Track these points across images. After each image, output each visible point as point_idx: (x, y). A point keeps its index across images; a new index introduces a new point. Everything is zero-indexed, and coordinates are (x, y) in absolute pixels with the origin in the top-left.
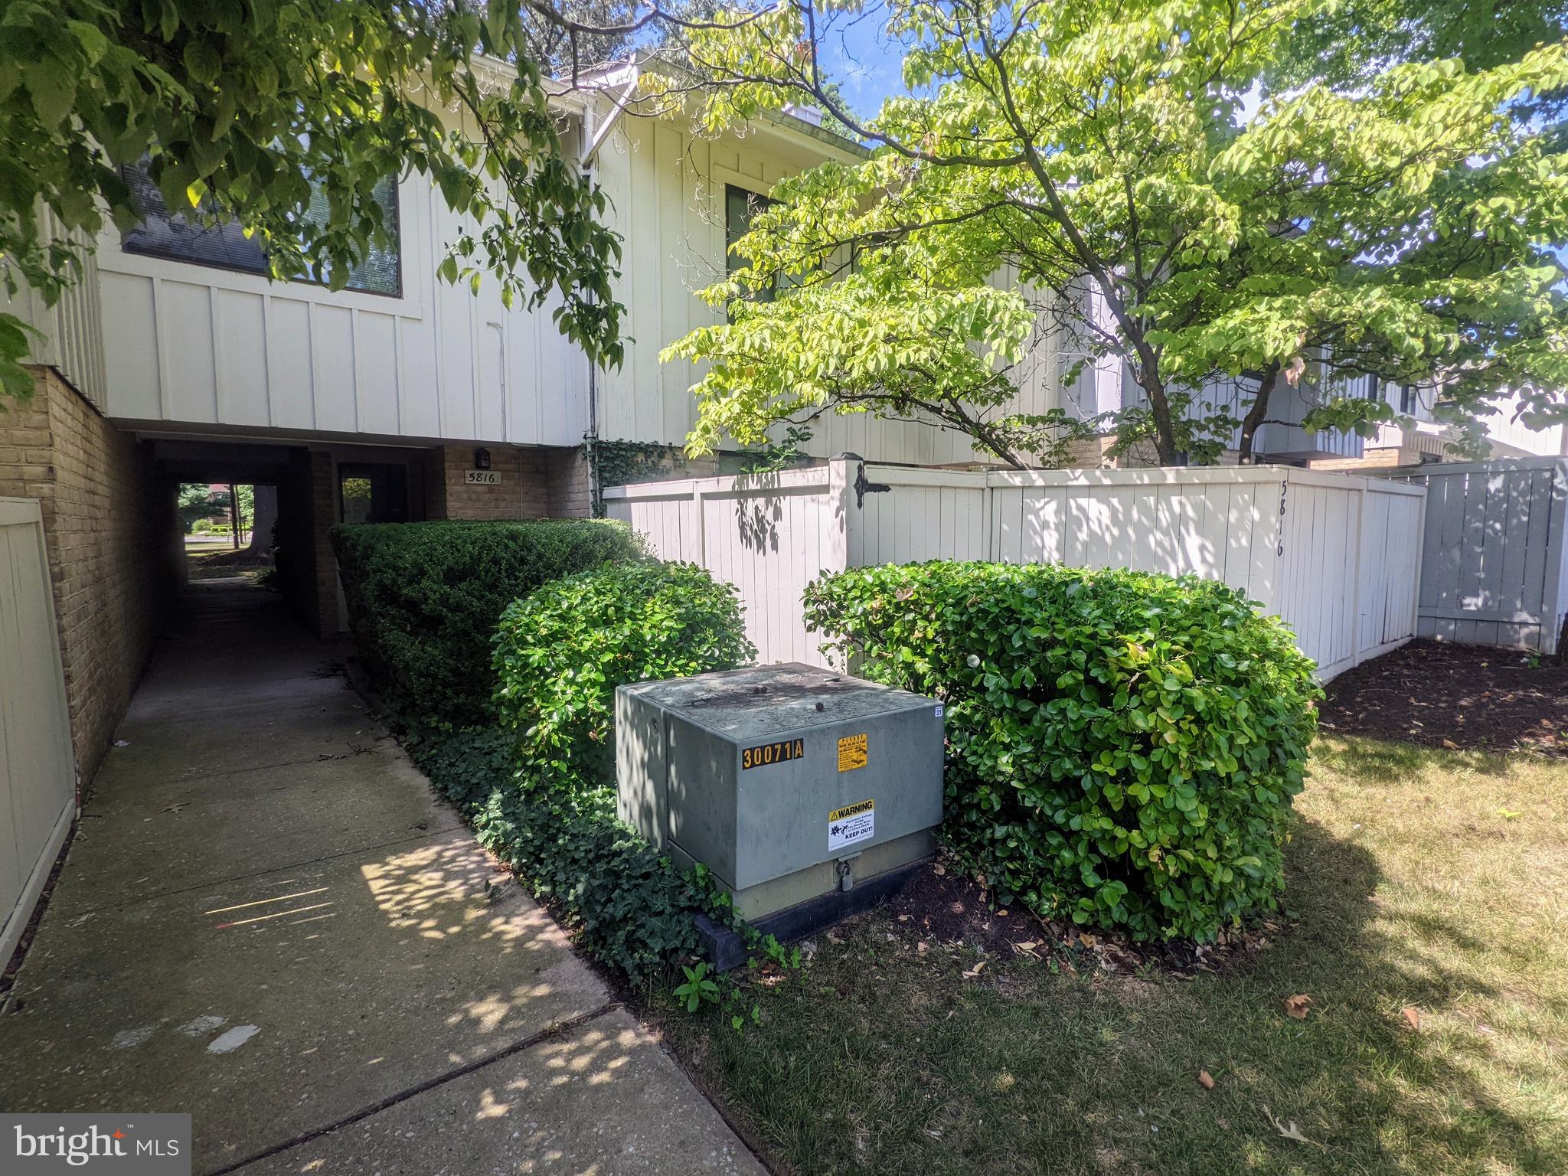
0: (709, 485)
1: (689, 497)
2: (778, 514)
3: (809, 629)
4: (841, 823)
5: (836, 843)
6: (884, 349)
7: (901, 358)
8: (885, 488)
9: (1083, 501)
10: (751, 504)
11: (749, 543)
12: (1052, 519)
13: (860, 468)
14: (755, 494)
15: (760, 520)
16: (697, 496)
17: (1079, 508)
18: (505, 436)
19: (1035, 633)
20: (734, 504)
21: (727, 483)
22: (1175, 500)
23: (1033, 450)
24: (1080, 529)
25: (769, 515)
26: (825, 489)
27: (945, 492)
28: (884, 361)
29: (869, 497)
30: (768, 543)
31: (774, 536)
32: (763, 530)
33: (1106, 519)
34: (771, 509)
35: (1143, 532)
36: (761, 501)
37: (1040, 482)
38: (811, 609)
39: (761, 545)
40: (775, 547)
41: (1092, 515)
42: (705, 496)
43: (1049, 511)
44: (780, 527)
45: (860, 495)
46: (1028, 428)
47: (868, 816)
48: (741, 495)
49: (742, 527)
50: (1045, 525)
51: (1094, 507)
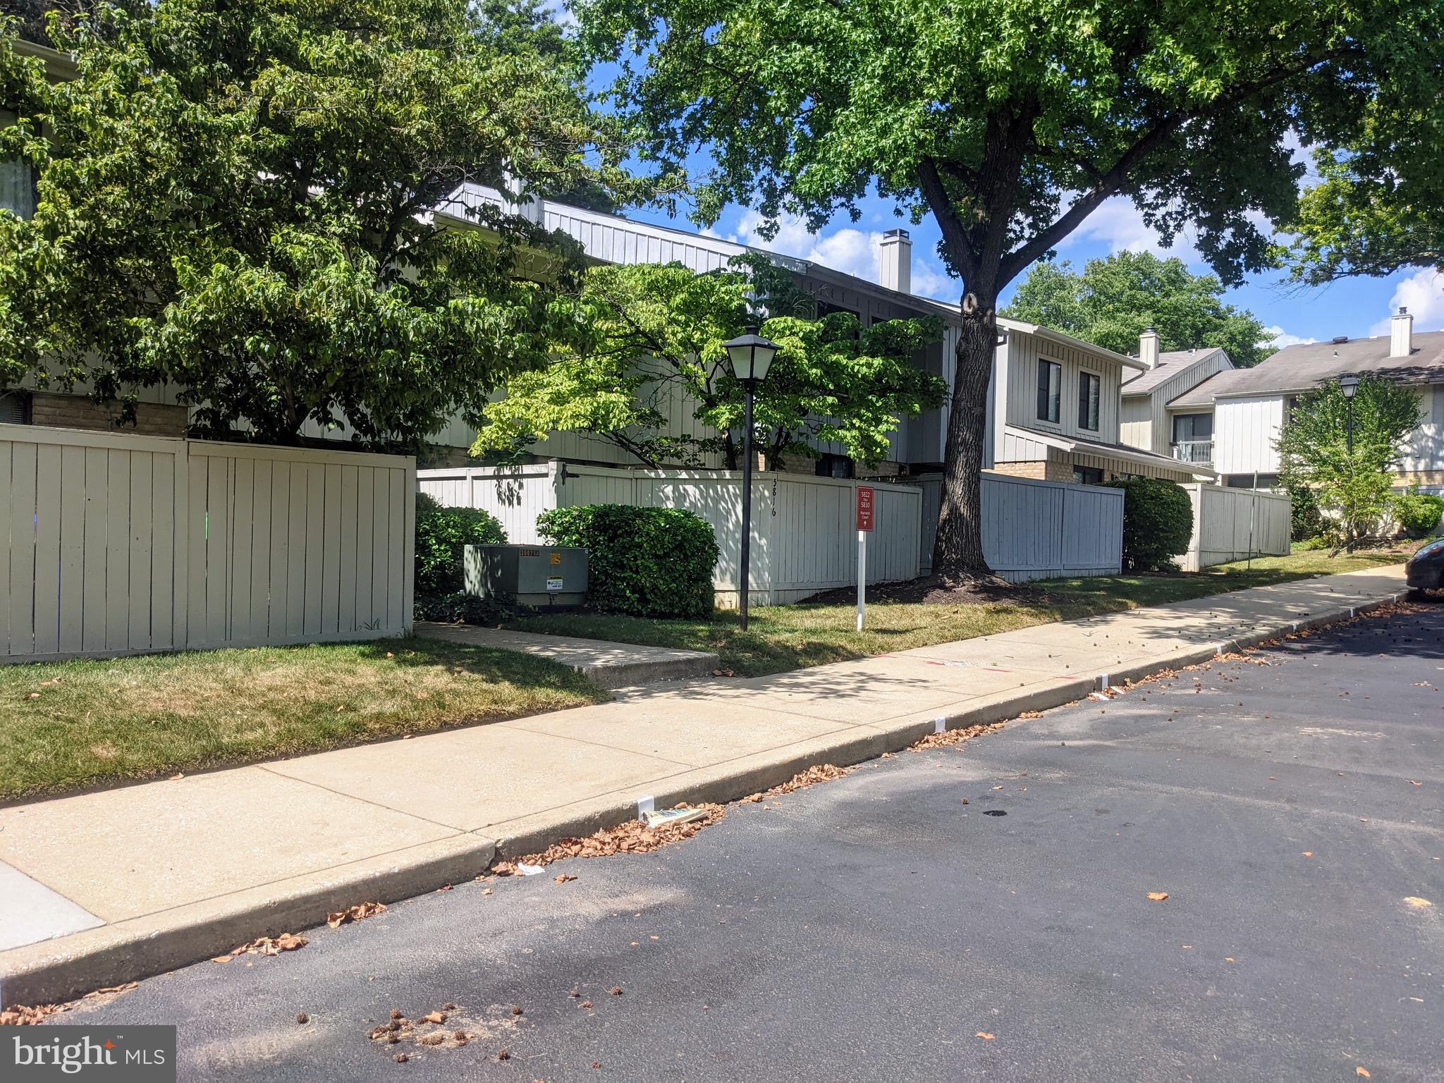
0: (478, 471)
1: (464, 478)
2: (521, 486)
3: (539, 535)
4: (551, 581)
5: (549, 587)
6: (570, 422)
7: (577, 425)
8: (577, 476)
9: (687, 487)
10: (504, 482)
11: (504, 502)
12: (671, 495)
13: (564, 466)
14: (506, 477)
15: (510, 490)
16: (469, 478)
17: (684, 489)
18: (323, 434)
19: (611, 518)
20: (495, 482)
21: (490, 471)
22: (730, 487)
23: (679, 458)
24: (685, 501)
25: (516, 487)
26: (546, 475)
27: (609, 480)
28: (570, 426)
29: (568, 479)
30: (515, 501)
31: (519, 499)
32: (512, 495)
33: (698, 496)
34: (517, 484)
35: (716, 502)
36: (511, 481)
37: (663, 476)
38: (540, 526)
39: (511, 503)
40: (519, 503)
41: (691, 492)
42: (474, 478)
43: (669, 490)
44: (522, 493)
45: (564, 478)
46: (673, 444)
47: (561, 581)
48: (498, 477)
49: (499, 494)
50: (668, 498)
51: (690, 488)
